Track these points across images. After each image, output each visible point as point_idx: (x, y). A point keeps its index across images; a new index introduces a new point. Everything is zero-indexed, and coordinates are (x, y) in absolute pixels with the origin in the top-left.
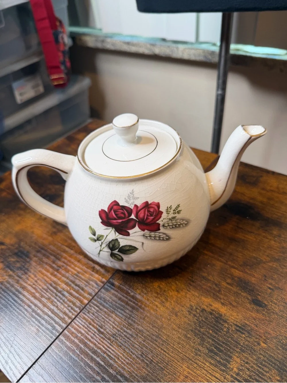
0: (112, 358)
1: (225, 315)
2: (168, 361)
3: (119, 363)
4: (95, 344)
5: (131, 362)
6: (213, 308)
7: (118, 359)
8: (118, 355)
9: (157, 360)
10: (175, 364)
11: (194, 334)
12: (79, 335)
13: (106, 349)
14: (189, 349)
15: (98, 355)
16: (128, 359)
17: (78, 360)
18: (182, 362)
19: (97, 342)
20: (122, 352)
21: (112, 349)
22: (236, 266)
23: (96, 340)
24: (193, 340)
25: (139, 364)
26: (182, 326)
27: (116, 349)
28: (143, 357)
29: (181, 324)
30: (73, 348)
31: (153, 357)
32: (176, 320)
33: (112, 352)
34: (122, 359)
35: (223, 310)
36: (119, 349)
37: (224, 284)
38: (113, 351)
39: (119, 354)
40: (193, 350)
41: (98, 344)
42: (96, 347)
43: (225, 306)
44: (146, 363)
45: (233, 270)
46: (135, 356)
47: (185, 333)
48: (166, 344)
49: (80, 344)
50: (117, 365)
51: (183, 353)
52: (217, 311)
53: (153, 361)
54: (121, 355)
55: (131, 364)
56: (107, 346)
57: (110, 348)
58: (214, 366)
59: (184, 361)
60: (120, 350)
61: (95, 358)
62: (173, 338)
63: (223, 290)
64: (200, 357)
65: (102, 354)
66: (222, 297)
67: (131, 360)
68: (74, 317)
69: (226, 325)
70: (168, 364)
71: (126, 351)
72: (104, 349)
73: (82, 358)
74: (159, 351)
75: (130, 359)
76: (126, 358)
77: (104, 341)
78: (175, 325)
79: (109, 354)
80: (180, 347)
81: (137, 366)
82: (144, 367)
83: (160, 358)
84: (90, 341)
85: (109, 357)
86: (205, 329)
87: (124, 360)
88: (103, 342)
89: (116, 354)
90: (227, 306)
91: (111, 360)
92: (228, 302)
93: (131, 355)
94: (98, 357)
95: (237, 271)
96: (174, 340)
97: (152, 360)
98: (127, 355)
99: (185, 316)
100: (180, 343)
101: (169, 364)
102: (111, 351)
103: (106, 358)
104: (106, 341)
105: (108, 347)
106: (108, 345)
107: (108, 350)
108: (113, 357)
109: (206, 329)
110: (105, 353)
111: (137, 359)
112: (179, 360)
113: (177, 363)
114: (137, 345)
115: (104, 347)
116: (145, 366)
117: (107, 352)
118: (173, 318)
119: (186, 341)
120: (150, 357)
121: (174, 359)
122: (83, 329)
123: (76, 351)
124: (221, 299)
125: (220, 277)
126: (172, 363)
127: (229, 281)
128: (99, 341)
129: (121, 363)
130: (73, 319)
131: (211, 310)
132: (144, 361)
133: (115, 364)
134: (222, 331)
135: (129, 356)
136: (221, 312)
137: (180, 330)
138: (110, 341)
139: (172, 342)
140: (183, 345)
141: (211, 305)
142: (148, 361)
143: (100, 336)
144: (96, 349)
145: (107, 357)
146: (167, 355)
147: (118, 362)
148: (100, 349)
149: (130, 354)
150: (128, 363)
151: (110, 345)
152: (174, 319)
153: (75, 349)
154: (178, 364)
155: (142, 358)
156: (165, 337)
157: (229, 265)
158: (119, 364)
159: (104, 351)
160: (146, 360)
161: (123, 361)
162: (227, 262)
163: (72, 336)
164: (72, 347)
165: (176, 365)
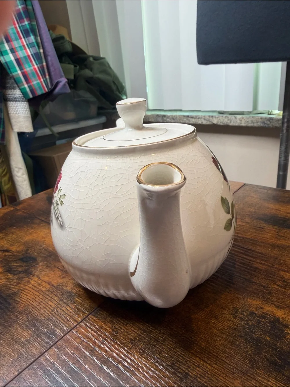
0: (129, 369)
1: (283, 319)
2: (211, 375)
3: (139, 375)
4: (106, 352)
5: (157, 374)
6: (265, 311)
7: (138, 370)
8: (139, 366)
9: (195, 373)
10: (222, 379)
11: (245, 341)
12: (86, 340)
13: (121, 358)
14: (241, 360)
15: (109, 365)
16: (153, 372)
17: (80, 372)
18: (233, 377)
19: (109, 348)
20: (144, 362)
21: (129, 358)
22: (286, 270)
23: (107, 347)
24: (245, 348)
25: (169, 378)
26: (226, 331)
27: (135, 359)
28: (174, 369)
29: (225, 329)
30: (75, 356)
31: (189, 370)
32: (217, 323)
33: (129, 361)
34: (144, 371)
35: (280, 314)
36: (140, 357)
37: (274, 286)
38: (131, 360)
39: (140, 364)
40: (247, 361)
41: (109, 351)
42: (108, 355)
43: (282, 310)
44: (179, 377)
45: (282, 273)
46: (163, 368)
47: (231, 339)
48: (207, 352)
49: (86, 352)
50: (136, 378)
51: (232, 364)
52: (272, 315)
53: (189, 375)
54: (142, 366)
55: (156, 378)
56: (122, 353)
57: (127, 356)
58: (282, 383)
59: (236, 375)
60: (142, 359)
61: (106, 369)
62: (216, 345)
63: (275, 293)
64: (259, 370)
65: (115, 364)
66: (274, 299)
67: (157, 372)
68: (80, 319)
69: (288, 331)
70: (212, 379)
71: (150, 361)
72: (118, 358)
73: (86, 369)
74: (197, 361)
75: (155, 371)
76: (149, 369)
77: (119, 348)
78: (216, 330)
79: (126, 364)
80: (227, 357)
81: (166, 380)
82: (176, 383)
83: (199, 371)
84: (99, 347)
85: (125, 367)
86: (259, 335)
87: (147, 373)
88: (117, 349)
89: (135, 365)
90: (284, 309)
91: (128, 372)
92: (284, 305)
93: (156, 366)
94: (109, 367)
95: (288, 274)
96: (217, 348)
97: (187, 373)
98: (151, 366)
99: (229, 320)
100: (226, 352)
101: (214, 380)
102: (127, 360)
103: (121, 370)
104: (121, 347)
105: (125, 355)
106: (124, 352)
107: (124, 360)
108: (131, 368)
109: (261, 335)
110: (119, 362)
111: (166, 372)
112: (227, 374)
113: (225, 377)
114: (165, 353)
115: (118, 355)
116: (178, 381)
117: (123, 361)
118: (213, 321)
119: (234, 349)
120: (184, 369)
121: (220, 372)
122: (91, 333)
123: (79, 360)
124: (273, 301)
125: (267, 279)
126: (218, 377)
127: (279, 283)
128: (111, 347)
129: (141, 377)
130: (79, 322)
131: (263, 313)
132: (175, 374)
133: (133, 378)
134: (285, 338)
135: (154, 367)
136: (277, 316)
137: (224, 336)
138: (128, 348)
139: (214, 350)
140: (231, 355)
141: (263, 309)
142: (182, 374)
143: (114, 342)
144: (107, 357)
145: (121, 368)
146: (208, 366)
147: (137, 375)
148: (113, 357)
149: (155, 364)
150: (152, 377)
151: (128, 352)
152: (214, 323)
153: (78, 358)
154: (226, 380)
155: (172, 370)
156: (203, 344)
157: (276, 268)
158: (140, 377)
159: (118, 360)
160: (179, 372)
161: (144, 373)
162: (273, 266)
163: (76, 341)
164: (74, 354)
165: (225, 380)
